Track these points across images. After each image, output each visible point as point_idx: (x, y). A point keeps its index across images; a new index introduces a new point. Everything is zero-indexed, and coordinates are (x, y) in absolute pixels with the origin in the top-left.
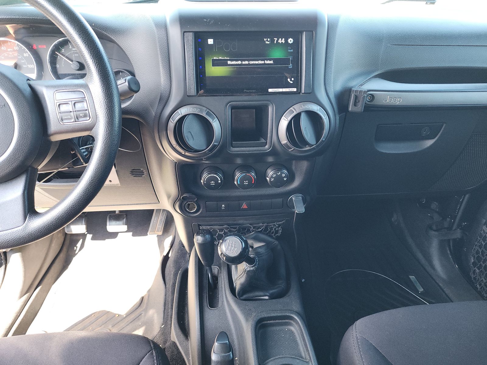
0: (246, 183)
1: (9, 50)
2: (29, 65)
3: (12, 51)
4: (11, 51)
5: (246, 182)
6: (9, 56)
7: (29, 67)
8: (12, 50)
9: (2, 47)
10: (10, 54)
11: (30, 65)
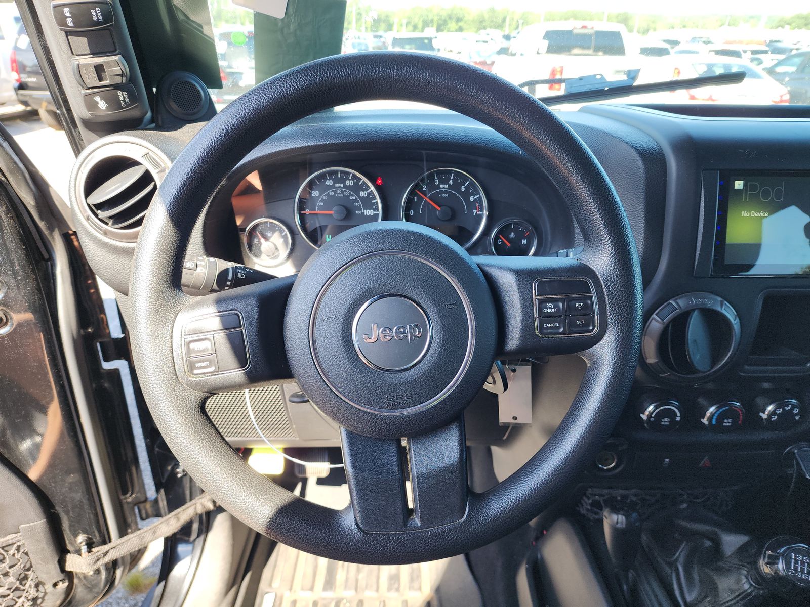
0: (727, 423)
1: (337, 185)
2: (365, 211)
3: (342, 188)
4: (340, 187)
5: (729, 423)
6: (336, 195)
7: (365, 214)
8: (342, 185)
9: (328, 181)
10: (338, 192)
11: (368, 211)
